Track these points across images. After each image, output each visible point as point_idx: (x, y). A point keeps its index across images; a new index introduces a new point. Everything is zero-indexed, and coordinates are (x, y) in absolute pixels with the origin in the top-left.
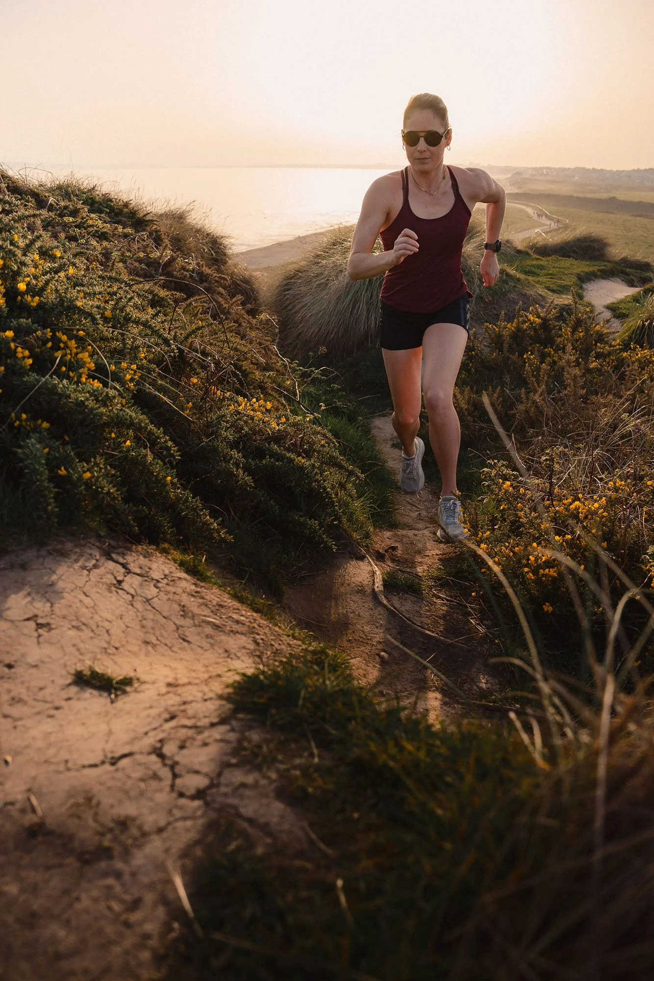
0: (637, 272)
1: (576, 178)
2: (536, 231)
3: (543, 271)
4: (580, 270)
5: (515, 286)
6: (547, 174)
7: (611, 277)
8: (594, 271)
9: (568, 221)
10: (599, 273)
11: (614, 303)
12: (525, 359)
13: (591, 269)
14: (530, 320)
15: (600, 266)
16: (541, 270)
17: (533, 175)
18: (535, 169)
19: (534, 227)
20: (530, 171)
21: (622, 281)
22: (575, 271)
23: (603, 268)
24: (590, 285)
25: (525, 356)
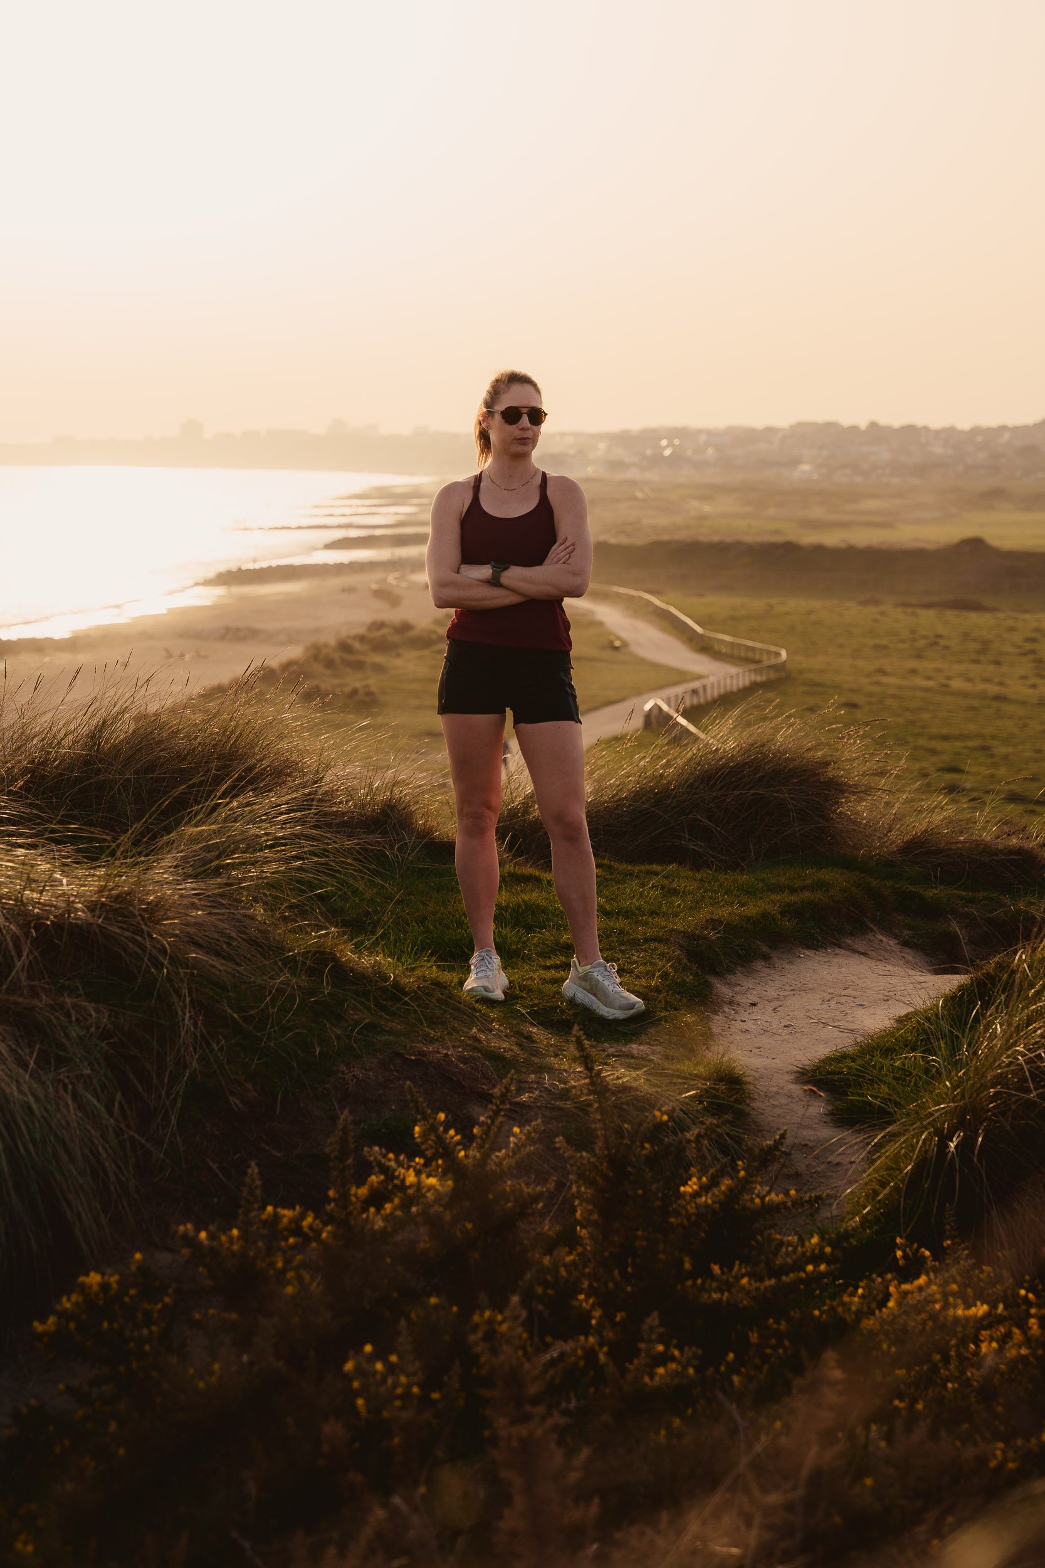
0: (972, 901)
1: (806, 467)
2: (647, 707)
3: (535, 938)
4: (703, 914)
5: (371, 1027)
6: (676, 460)
7: (852, 934)
8: (765, 915)
9: (784, 654)
10: (787, 924)
11: (844, 1057)
12: (348, 1378)
13: (753, 909)
14: (403, 1187)
15: (793, 891)
16: (529, 929)
17: (615, 465)
18: (624, 439)
19: (640, 691)
20: (602, 446)
21: (905, 944)
22: (679, 925)
23: (806, 895)
24: (748, 983)
25: (349, 1366)
